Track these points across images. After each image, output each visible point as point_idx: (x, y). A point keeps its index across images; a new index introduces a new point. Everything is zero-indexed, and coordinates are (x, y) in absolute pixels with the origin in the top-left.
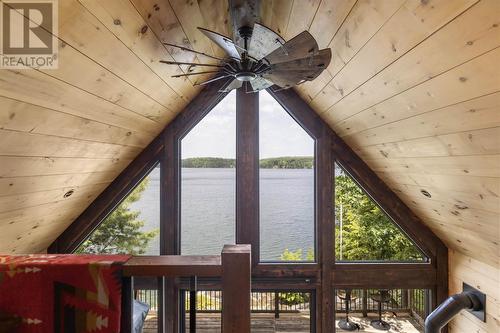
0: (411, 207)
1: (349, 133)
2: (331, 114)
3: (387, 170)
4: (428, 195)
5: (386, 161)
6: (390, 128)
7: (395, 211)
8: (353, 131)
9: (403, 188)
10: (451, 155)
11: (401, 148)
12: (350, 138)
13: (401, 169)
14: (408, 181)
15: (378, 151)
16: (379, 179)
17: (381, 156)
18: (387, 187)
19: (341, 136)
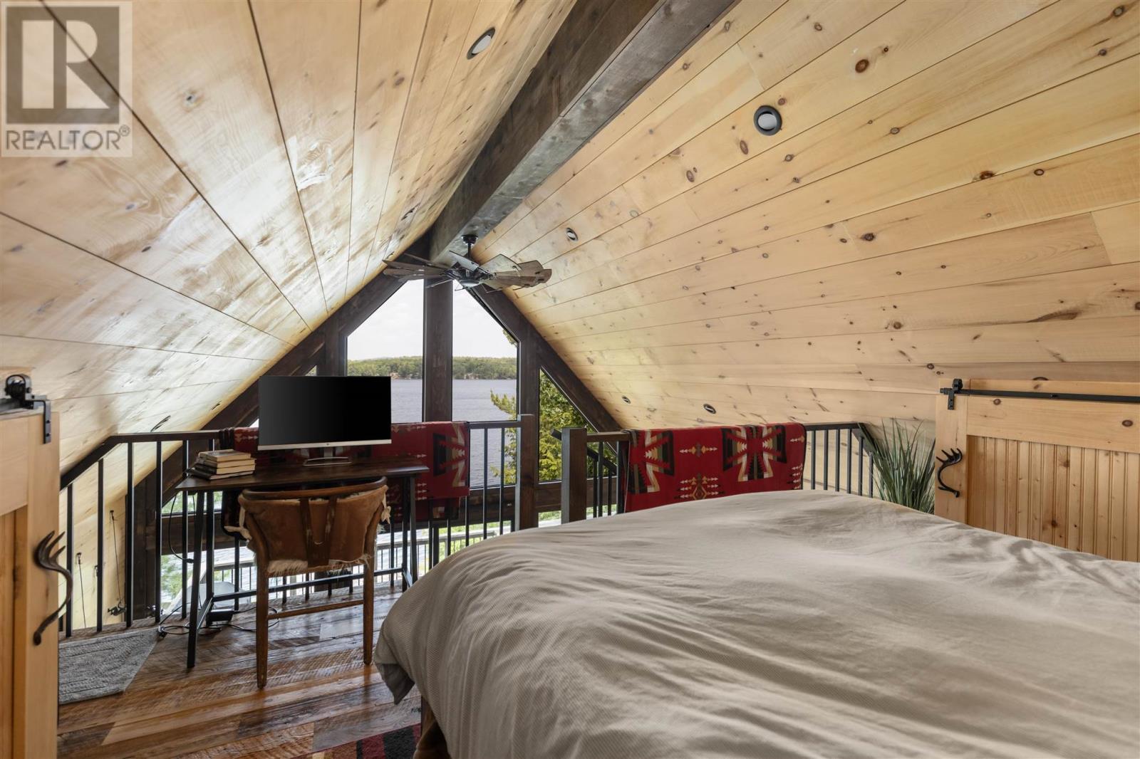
0: (613, 416)
1: (556, 338)
2: (538, 316)
3: (594, 377)
4: (628, 401)
5: (594, 368)
6: (597, 338)
7: (600, 421)
8: (562, 337)
9: (606, 396)
10: (641, 364)
11: (606, 357)
12: (557, 342)
13: (607, 376)
14: (613, 389)
15: (585, 358)
16: (585, 388)
17: (588, 363)
18: (593, 396)
19: (546, 339)
